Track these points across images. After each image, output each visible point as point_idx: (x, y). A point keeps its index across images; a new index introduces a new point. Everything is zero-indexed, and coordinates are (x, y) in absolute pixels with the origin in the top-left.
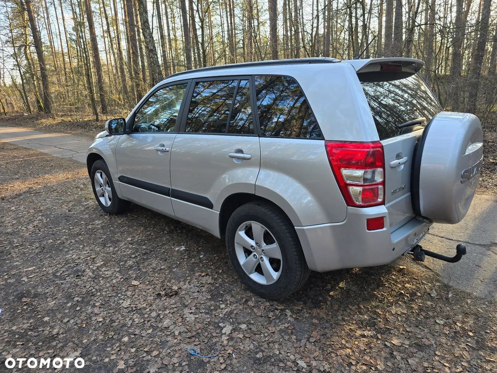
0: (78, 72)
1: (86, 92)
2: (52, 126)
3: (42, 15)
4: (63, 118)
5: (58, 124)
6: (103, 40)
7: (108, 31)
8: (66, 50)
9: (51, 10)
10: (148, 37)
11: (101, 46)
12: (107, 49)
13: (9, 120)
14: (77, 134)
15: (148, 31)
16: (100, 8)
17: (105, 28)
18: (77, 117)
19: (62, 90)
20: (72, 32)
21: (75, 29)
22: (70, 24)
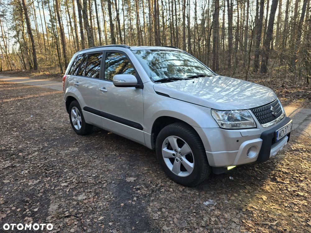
0: (53, 46)
1: (57, 58)
2: (39, 76)
3: (32, 13)
4: (44, 72)
5: (41, 75)
6: (67, 27)
7: (70, 23)
8: (45, 33)
9: (37, 10)
10: (88, 30)
11: (66, 31)
12: (70, 32)
13: (14, 73)
14: (52, 80)
15: (88, 27)
16: (65, 9)
17: (69, 20)
18: (52, 71)
19: (43, 57)
20: (49, 22)
21: (51, 21)
22: (48, 18)
